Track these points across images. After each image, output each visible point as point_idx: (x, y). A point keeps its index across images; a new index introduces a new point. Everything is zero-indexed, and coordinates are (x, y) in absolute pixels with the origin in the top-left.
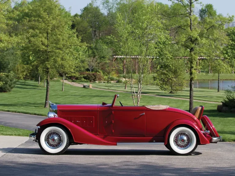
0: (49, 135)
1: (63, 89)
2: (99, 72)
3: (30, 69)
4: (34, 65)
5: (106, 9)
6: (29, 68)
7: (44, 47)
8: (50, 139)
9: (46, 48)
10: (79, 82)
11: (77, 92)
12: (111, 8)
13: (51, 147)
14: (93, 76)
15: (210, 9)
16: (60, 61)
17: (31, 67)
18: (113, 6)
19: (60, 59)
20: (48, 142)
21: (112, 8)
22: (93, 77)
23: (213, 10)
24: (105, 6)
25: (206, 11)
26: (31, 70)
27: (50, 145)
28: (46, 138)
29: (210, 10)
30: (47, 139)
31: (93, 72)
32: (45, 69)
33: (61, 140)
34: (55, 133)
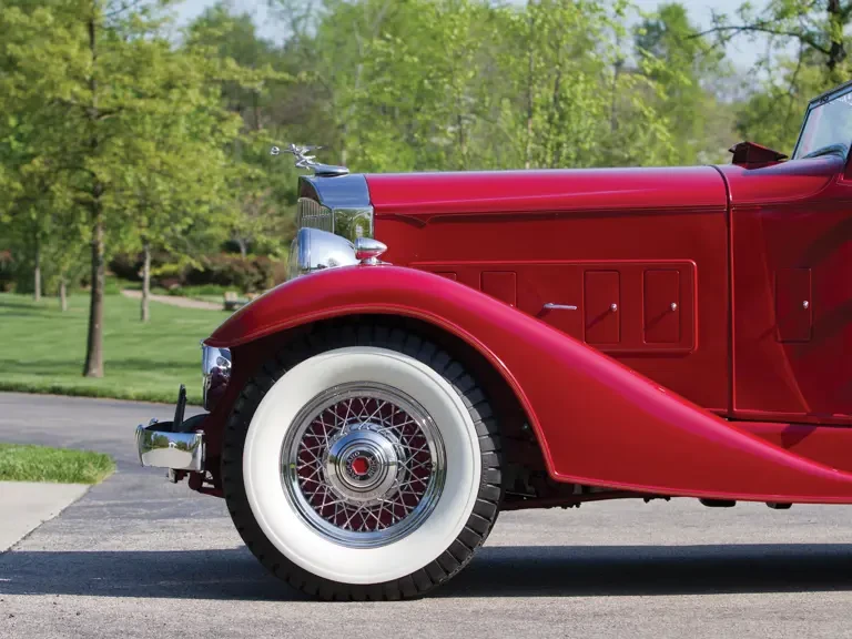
0: (316, 427)
1: (142, 313)
2: (276, 255)
3: (14, 195)
4: (31, 175)
5: (282, 19)
6: (11, 189)
7: (77, 88)
8: (335, 461)
9: (87, 94)
10: (197, 296)
11: (207, 325)
12: (299, 19)
13: (341, 532)
14: (254, 270)
15: (674, 21)
16: (153, 154)
17: (17, 185)
18: (308, 10)
19: (152, 145)
20: (307, 489)
21: (306, 16)
22: (252, 275)
23: (685, 26)
24: (278, 10)
25: (661, 32)
26: (17, 200)
27: (327, 513)
28: (295, 450)
29: (676, 28)
30: (303, 465)
31: (252, 257)
32: (83, 195)
33: (424, 472)
34: (372, 405)
